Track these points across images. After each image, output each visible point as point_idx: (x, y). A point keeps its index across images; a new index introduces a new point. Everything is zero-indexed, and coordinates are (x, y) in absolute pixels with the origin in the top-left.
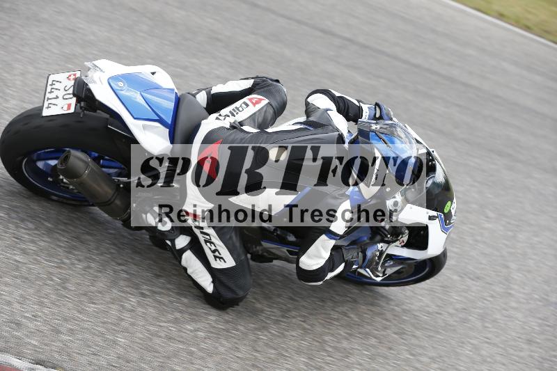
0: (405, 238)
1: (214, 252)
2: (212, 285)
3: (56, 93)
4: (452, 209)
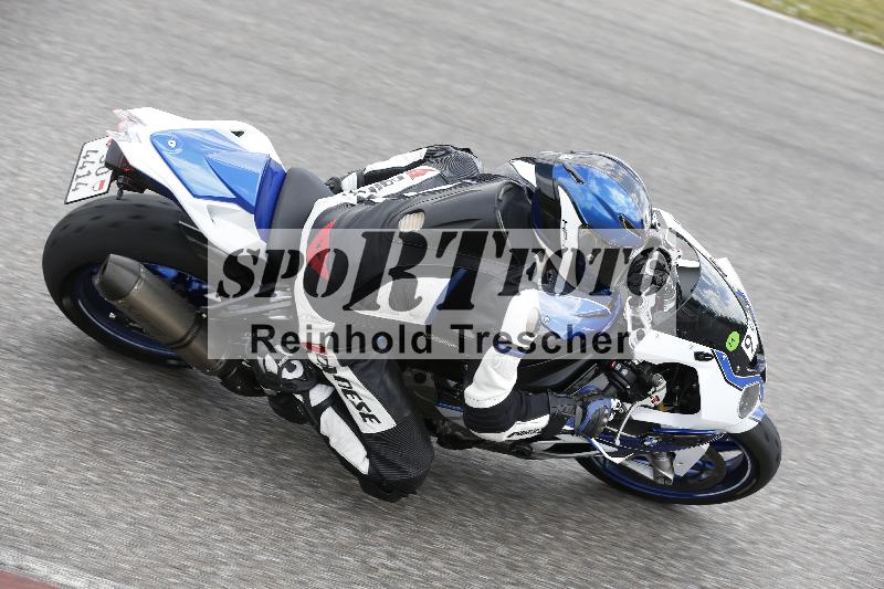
0: (661, 393)
2: (367, 462)
4: (743, 345)
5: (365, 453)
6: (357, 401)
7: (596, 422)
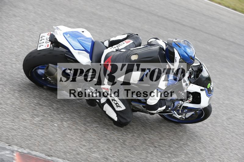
0: (191, 99)
1: (116, 104)
2: (117, 118)
3: (43, 41)
4: (211, 87)
5: (116, 115)
6: (116, 102)
7: (177, 107)
